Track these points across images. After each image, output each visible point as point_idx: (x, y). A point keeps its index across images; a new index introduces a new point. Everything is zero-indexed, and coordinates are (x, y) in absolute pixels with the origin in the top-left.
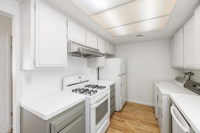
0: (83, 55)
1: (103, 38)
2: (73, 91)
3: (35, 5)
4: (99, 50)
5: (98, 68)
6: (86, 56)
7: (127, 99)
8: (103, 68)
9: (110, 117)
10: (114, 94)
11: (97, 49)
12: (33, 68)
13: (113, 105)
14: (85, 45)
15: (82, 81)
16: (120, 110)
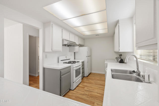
0: (67, 45)
1: (78, 36)
2: (64, 63)
3: (52, 26)
4: (75, 43)
5: (75, 52)
6: (68, 46)
7: (91, 71)
8: (77, 52)
9: (82, 79)
10: (84, 67)
11: (74, 42)
12: (51, 51)
13: (83, 72)
14: (69, 40)
15: (67, 59)
16: (87, 76)
